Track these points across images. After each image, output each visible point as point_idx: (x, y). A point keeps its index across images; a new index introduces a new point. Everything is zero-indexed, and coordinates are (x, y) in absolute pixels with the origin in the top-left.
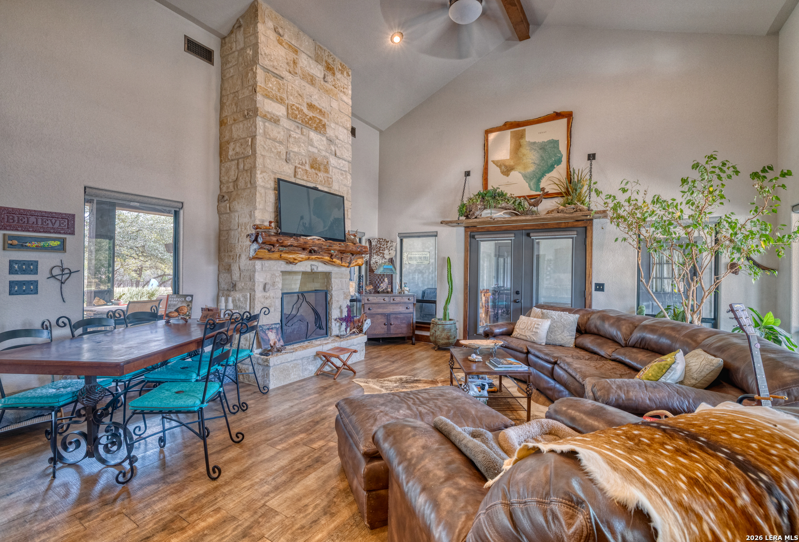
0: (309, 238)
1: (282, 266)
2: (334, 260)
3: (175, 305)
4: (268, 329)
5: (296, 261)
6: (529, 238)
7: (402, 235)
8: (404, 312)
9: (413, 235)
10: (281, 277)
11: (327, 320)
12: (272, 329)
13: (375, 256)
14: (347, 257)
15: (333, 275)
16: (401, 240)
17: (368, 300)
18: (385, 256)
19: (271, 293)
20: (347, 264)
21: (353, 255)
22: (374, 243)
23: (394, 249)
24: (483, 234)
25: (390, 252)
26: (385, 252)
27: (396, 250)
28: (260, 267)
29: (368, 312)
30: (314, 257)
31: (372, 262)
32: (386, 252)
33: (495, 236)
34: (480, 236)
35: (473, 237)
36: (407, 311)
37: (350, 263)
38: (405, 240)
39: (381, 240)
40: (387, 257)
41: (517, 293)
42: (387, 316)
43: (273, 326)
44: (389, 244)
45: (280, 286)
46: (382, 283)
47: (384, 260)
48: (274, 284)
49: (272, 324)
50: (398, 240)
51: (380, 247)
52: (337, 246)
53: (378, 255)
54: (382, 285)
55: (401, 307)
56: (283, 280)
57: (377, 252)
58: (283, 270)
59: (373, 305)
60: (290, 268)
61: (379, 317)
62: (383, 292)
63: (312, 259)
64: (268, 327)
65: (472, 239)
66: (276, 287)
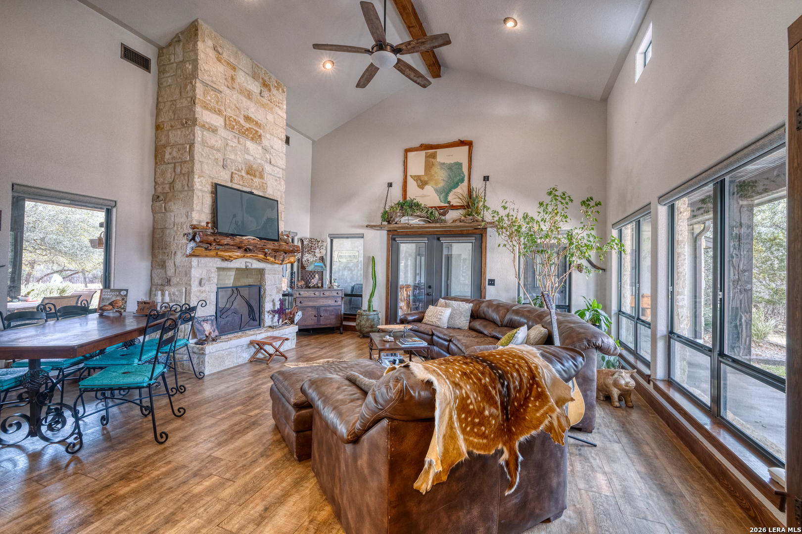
0: (244, 238)
1: (218, 263)
2: (268, 258)
3: (109, 299)
4: (204, 321)
5: (232, 259)
6: (439, 242)
7: (332, 236)
8: (333, 305)
9: (344, 236)
10: (216, 273)
11: (261, 312)
12: (207, 320)
13: (307, 255)
14: (280, 255)
15: (267, 272)
16: (332, 241)
17: (299, 294)
18: (316, 254)
19: (206, 288)
20: (280, 262)
21: (286, 253)
22: (305, 243)
23: (325, 248)
24: (402, 237)
25: (321, 250)
26: (316, 251)
27: (326, 250)
28: (196, 263)
29: (300, 305)
30: (248, 255)
31: (303, 260)
32: (317, 251)
33: (412, 239)
34: (400, 239)
35: (394, 239)
36: (336, 304)
37: (283, 261)
38: (335, 241)
39: (313, 240)
40: (318, 255)
41: (430, 287)
42: (317, 309)
43: (209, 318)
44: (320, 243)
45: (215, 281)
46: (313, 279)
47: (315, 258)
48: (209, 279)
49: (207, 316)
50: (329, 240)
51: (312, 246)
52: (271, 245)
53: (309, 253)
54: (312, 280)
55: (330, 301)
56: (218, 275)
57: (308, 251)
58: (219, 266)
59: (304, 299)
60: (225, 264)
61: (310, 309)
62: (314, 287)
63: (247, 257)
64: (203, 319)
65: (393, 242)
66: (212, 282)
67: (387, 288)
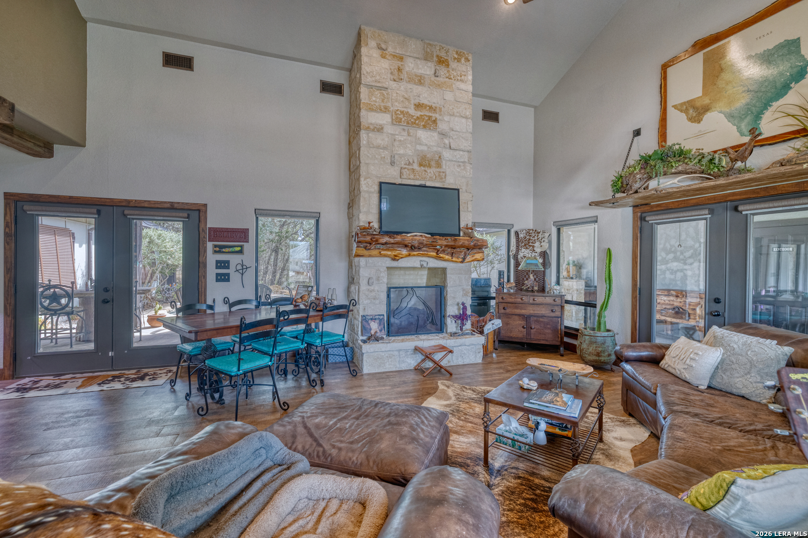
0: (409, 235)
1: (388, 262)
2: (441, 255)
3: (301, 293)
4: (372, 319)
5: (397, 258)
6: (736, 214)
7: (557, 224)
8: (548, 315)
9: (572, 222)
10: (386, 273)
11: (443, 317)
12: (375, 319)
13: (523, 250)
14: (461, 252)
15: (448, 271)
16: (559, 230)
17: (502, 298)
18: (535, 249)
19: (376, 287)
20: (460, 260)
21: (468, 249)
22: (521, 236)
23: (547, 241)
24: (657, 215)
25: (542, 244)
26: (535, 245)
27: (550, 242)
28: (364, 263)
29: (502, 311)
30: (415, 253)
31: (519, 257)
32: (537, 244)
33: (676, 215)
34: (654, 218)
35: (642, 219)
36: (553, 314)
37: (464, 259)
38: (565, 231)
39: (530, 232)
40: (538, 250)
41: (717, 301)
42: (527, 318)
43: (377, 317)
44: (540, 235)
45: (385, 280)
46: (527, 279)
47: (534, 254)
48: (378, 279)
50: (554, 230)
51: (530, 239)
52: (442, 242)
53: (527, 248)
54: (526, 282)
55: (544, 309)
56: (388, 275)
57: (525, 245)
58: (388, 265)
59: (509, 305)
60: (395, 264)
61: (517, 318)
62: (527, 290)
63: (414, 255)
64: (371, 317)
65: (644, 223)
66: (381, 281)
67: (634, 298)
